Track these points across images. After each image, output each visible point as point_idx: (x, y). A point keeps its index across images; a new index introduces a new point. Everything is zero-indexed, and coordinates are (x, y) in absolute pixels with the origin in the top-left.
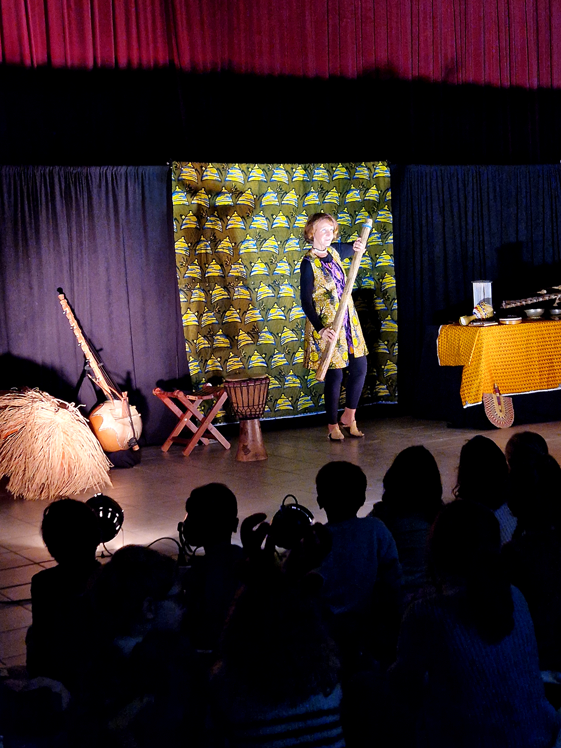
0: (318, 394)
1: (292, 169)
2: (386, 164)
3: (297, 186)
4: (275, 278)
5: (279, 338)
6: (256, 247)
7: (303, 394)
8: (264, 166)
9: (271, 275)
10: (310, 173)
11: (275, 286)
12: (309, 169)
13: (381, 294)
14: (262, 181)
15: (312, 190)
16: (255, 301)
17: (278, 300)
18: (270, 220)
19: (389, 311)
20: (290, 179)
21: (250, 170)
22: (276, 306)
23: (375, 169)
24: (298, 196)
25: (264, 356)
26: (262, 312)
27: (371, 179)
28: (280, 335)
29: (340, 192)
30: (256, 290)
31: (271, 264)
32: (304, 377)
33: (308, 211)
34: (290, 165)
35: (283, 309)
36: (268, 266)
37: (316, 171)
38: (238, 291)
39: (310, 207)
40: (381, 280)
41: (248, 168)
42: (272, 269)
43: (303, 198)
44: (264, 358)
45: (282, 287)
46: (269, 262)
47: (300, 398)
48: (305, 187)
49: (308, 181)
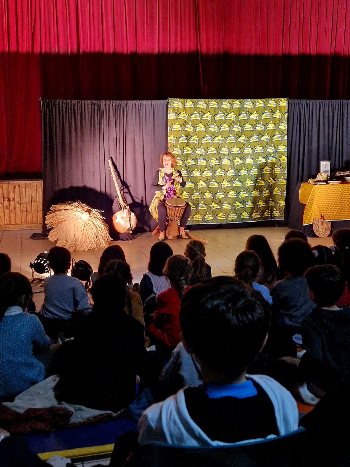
0: (240, 213)
1: (233, 102)
2: (286, 100)
3: (235, 110)
4: (220, 155)
5: (220, 185)
6: (211, 140)
7: (231, 213)
8: (218, 100)
9: (218, 154)
10: (242, 104)
11: (220, 159)
12: (242, 102)
13: (279, 165)
14: (216, 108)
15: (243, 112)
16: (209, 167)
17: (221, 166)
18: (219, 127)
19: (283, 174)
20: (232, 107)
21: (210, 102)
22: (220, 169)
23: (280, 102)
24: (235, 116)
25: (212, 193)
26: (212, 172)
27: (277, 107)
28: (221, 183)
29: (259, 113)
30: (210, 161)
31: (218, 149)
32: (233, 204)
33: (240, 123)
34: (232, 100)
35: (223, 171)
36: (217, 149)
37: (246, 103)
38: (200, 161)
39: (241, 121)
40: (279, 158)
41: (209, 102)
42: (219, 151)
43: (238, 116)
44: (212, 194)
45: (223, 160)
46: (217, 147)
47: (230, 214)
48: (239, 111)
49: (241, 108)
